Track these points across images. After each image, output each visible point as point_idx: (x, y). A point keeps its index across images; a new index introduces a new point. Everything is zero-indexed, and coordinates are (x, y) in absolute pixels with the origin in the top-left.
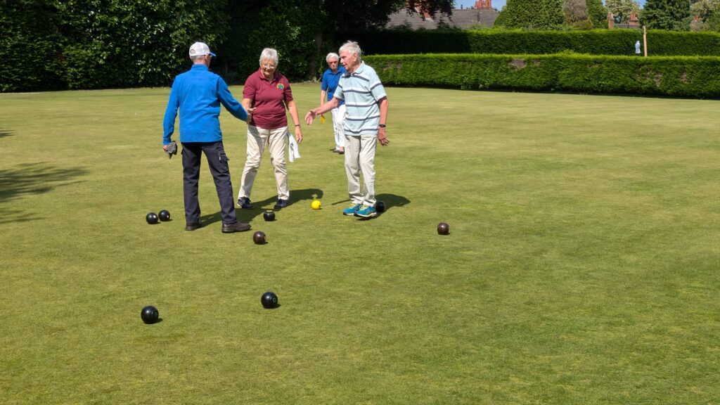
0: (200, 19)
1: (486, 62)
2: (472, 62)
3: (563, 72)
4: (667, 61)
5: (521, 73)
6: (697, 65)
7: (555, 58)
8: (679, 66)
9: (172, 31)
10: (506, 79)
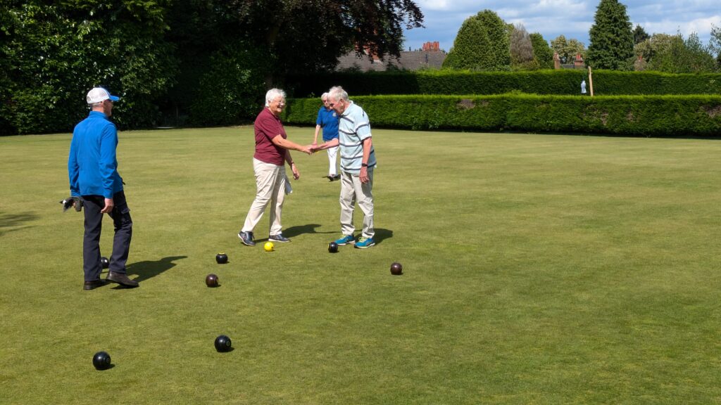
0: (150, 63)
1: (435, 103)
2: (422, 103)
3: (512, 112)
4: (613, 100)
5: (470, 113)
6: (643, 104)
7: (503, 98)
8: (625, 105)
9: (122, 75)
10: (455, 119)
